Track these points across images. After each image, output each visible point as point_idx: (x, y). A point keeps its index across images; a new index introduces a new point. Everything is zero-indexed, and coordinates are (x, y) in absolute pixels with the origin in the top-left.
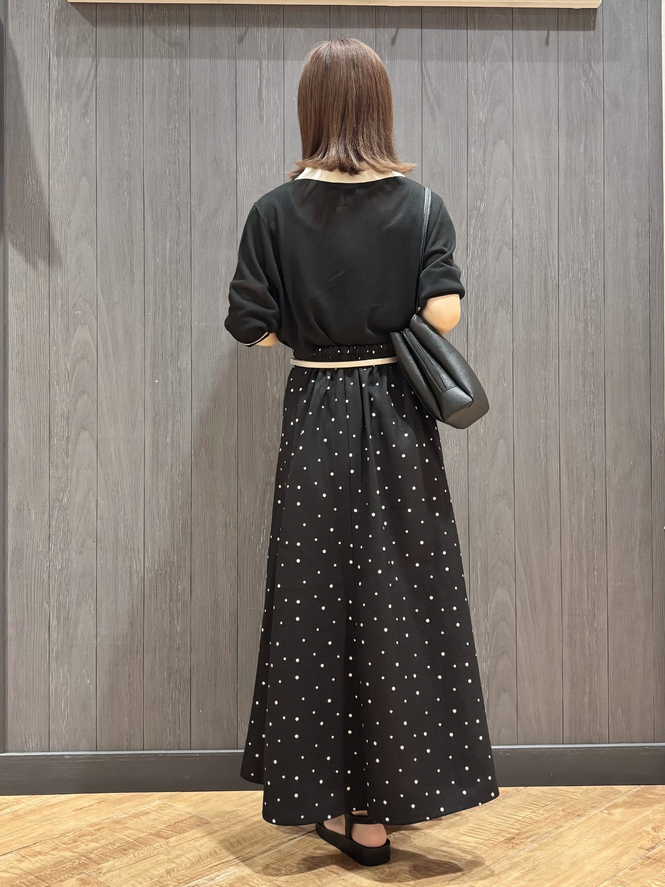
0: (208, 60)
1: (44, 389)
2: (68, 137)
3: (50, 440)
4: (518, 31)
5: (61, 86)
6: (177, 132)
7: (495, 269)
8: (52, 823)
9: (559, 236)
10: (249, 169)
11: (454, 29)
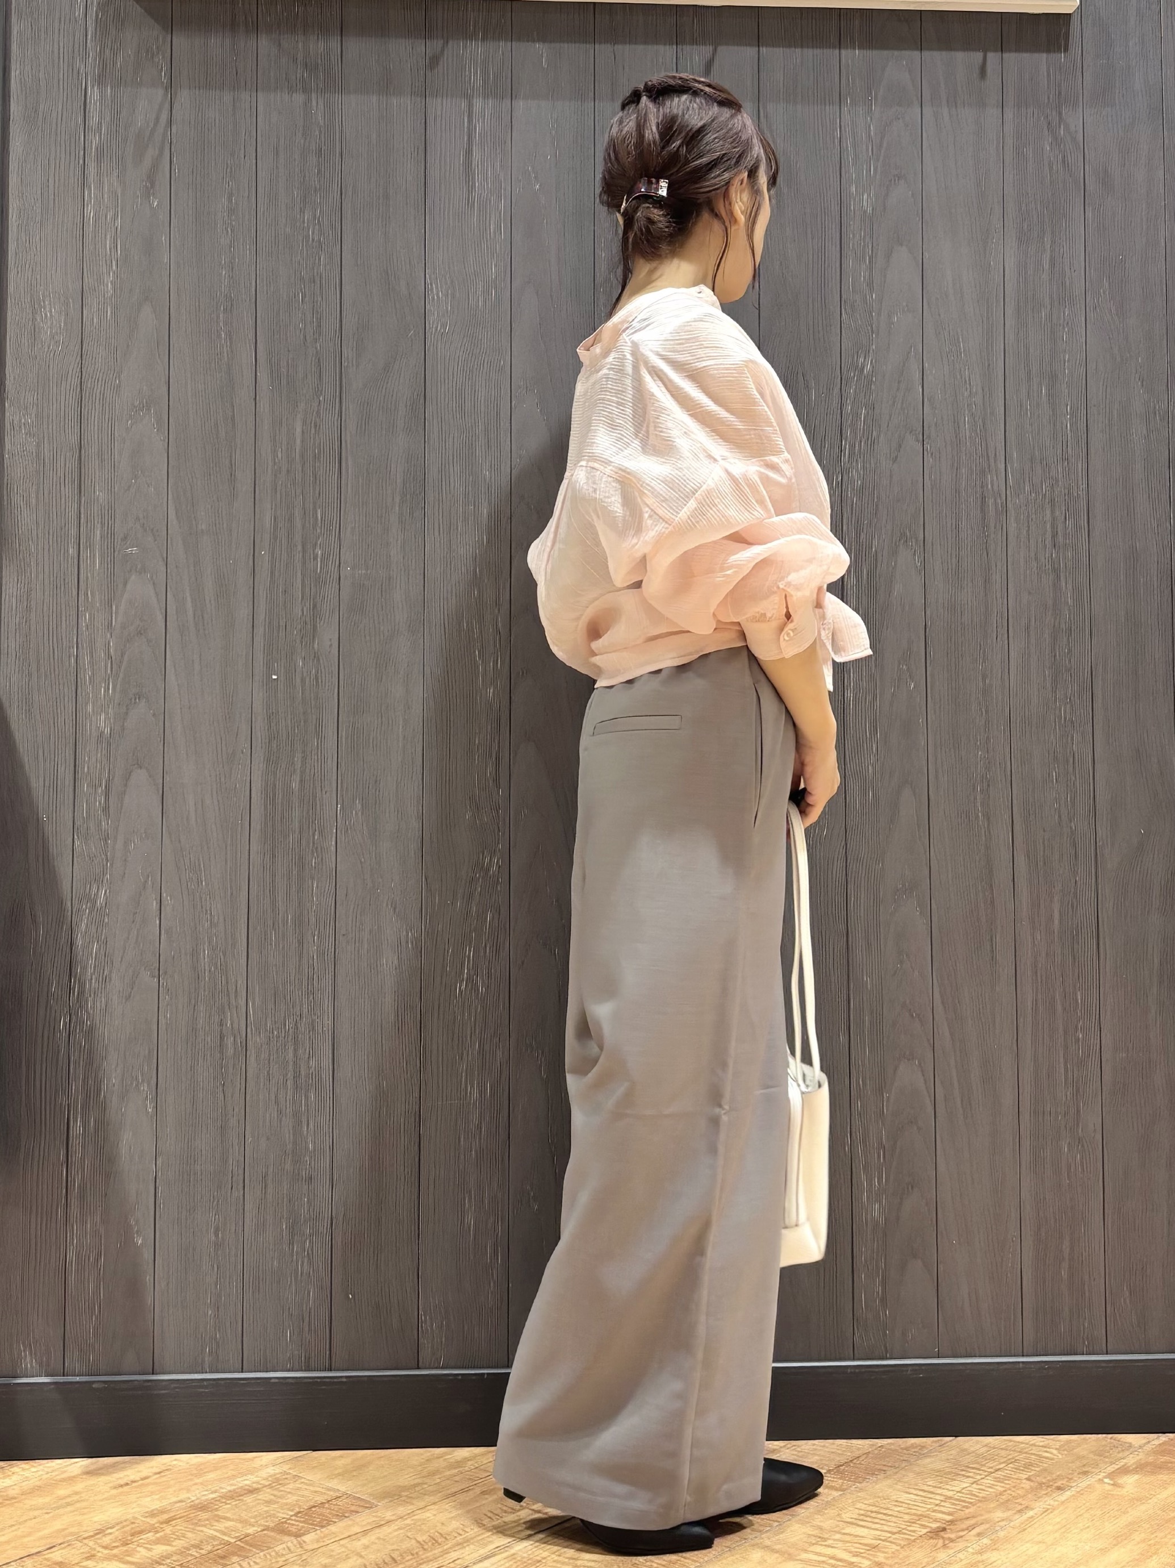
0: (375, 97)
1: (66, 690)
2: (118, 232)
3: (75, 786)
4: (931, 52)
5: (106, 138)
6: (317, 227)
7: (891, 476)
8: (74, 1511)
9: (1007, 418)
10: (448, 292)
11: (817, 48)
